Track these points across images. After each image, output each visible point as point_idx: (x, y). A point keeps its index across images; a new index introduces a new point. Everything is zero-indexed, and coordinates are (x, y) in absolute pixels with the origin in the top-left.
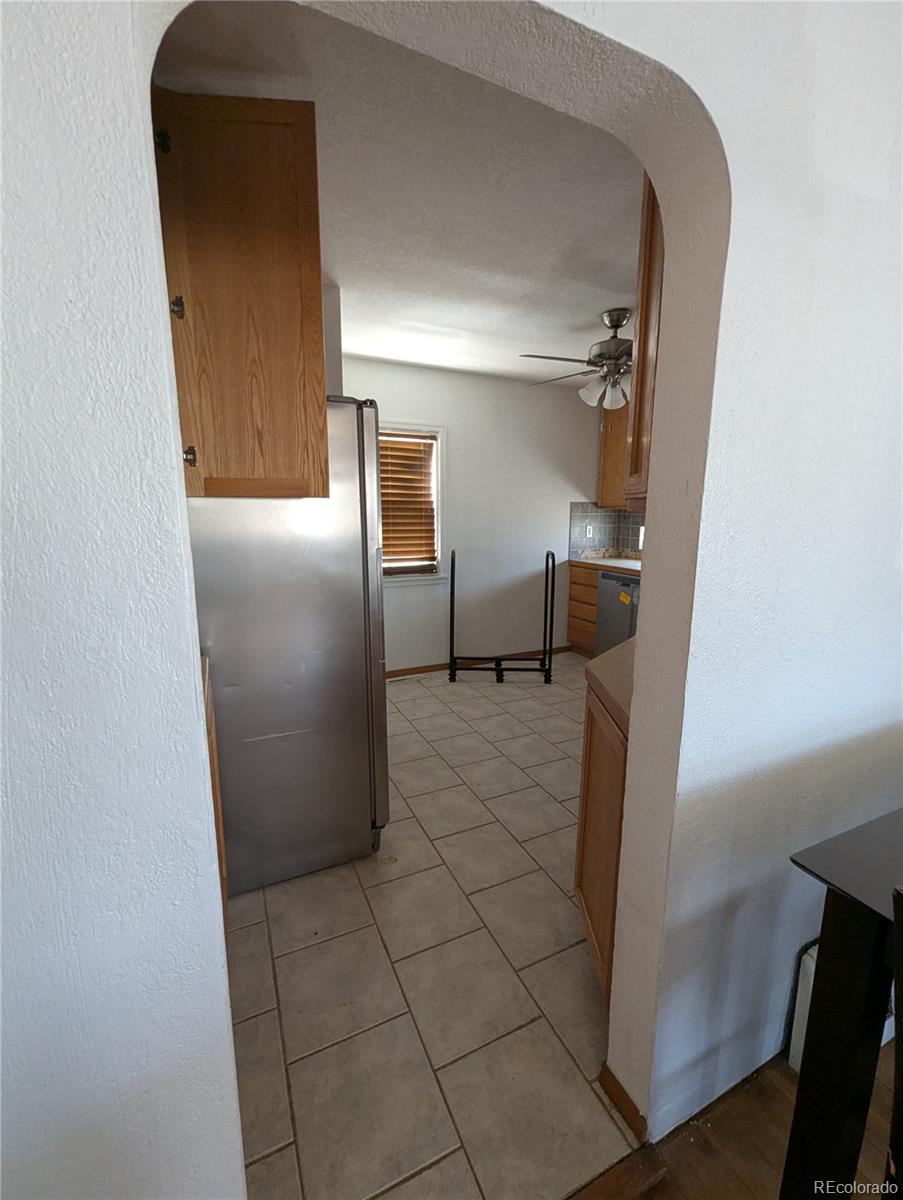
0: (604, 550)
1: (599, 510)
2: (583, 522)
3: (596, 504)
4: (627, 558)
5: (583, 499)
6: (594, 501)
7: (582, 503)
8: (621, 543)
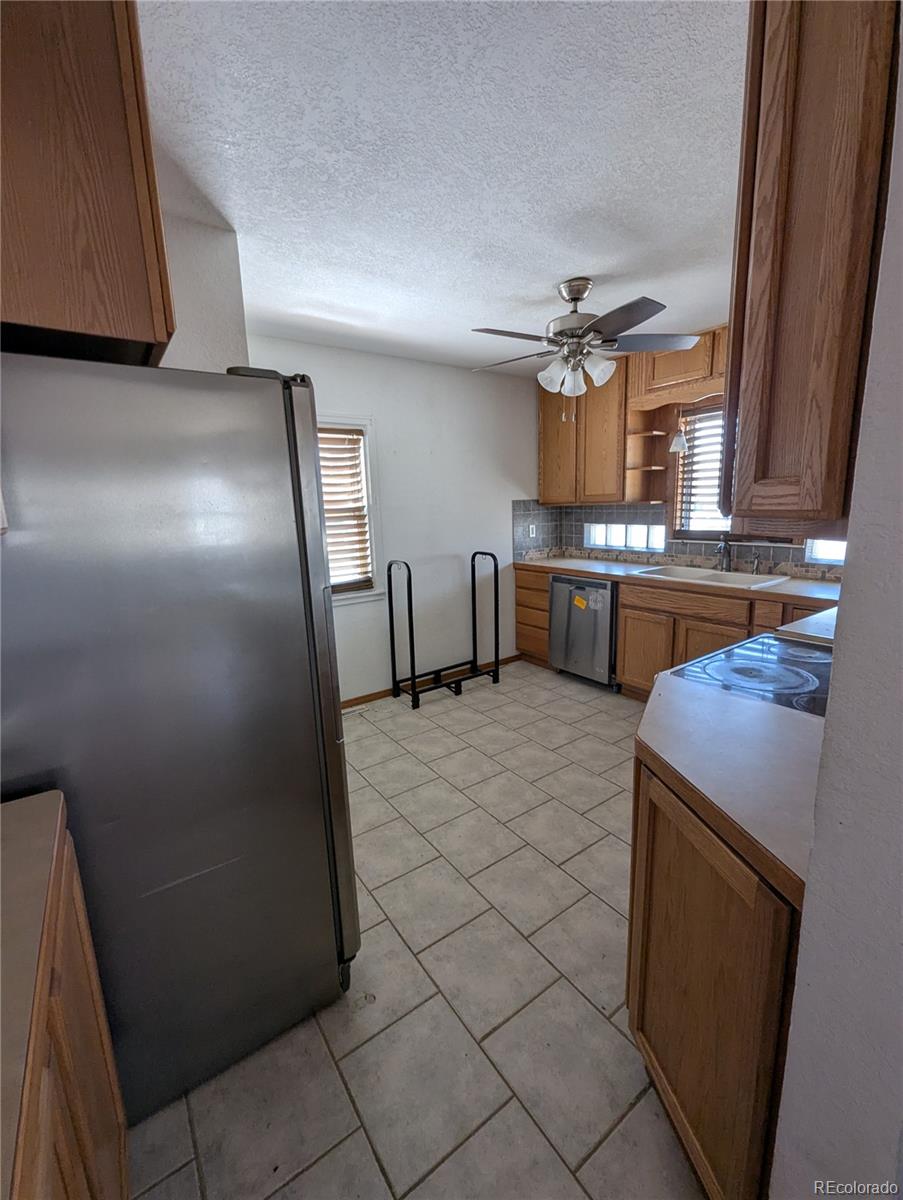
0: (547, 550)
1: (541, 508)
2: (525, 521)
3: (538, 501)
4: (571, 557)
5: (525, 498)
6: (535, 498)
7: (524, 501)
8: (564, 541)
